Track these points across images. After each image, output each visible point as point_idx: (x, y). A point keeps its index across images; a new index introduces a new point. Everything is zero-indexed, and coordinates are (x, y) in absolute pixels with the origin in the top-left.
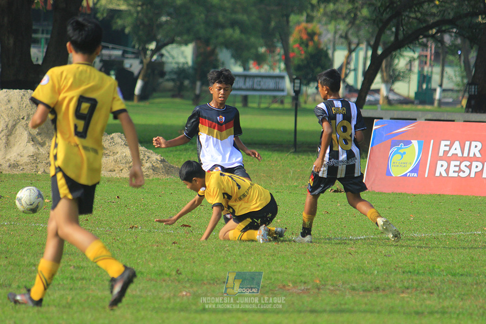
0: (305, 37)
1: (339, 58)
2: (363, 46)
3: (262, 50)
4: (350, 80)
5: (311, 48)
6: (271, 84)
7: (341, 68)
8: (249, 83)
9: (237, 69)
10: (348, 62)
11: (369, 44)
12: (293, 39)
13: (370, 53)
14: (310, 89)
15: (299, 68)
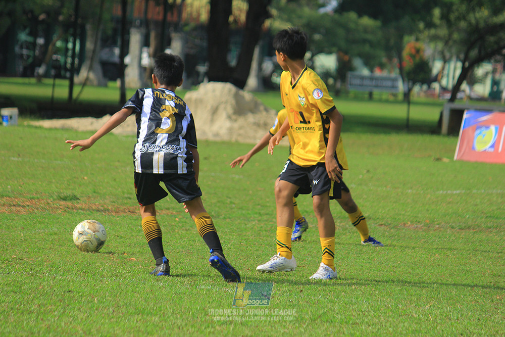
0: (413, 51)
1: (437, 66)
2: (454, 59)
3: (384, 60)
4: (444, 82)
5: (417, 59)
6: (389, 83)
7: (437, 76)
8: (374, 83)
9: (366, 72)
10: (443, 68)
11: (458, 58)
12: (406, 53)
13: (459, 65)
14: (416, 89)
15: (408, 74)
